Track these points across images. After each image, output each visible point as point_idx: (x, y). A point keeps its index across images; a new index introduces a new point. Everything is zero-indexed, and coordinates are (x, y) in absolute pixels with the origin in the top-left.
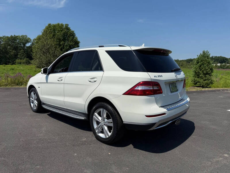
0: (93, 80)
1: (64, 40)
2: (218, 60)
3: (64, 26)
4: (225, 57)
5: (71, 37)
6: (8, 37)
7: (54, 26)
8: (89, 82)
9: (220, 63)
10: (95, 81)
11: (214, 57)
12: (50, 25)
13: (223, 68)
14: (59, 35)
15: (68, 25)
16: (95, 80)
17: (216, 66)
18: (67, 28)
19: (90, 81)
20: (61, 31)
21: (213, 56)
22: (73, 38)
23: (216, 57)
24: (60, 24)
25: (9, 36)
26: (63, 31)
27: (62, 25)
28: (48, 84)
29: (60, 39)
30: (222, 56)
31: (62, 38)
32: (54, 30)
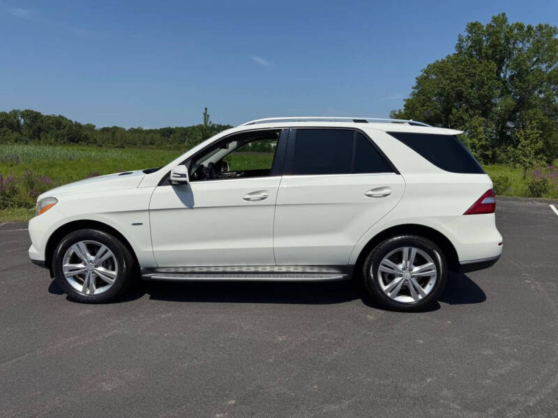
0: (380, 194)
8: (366, 197)
10: (385, 195)
16: (386, 191)
19: (370, 196)
28: (195, 210)
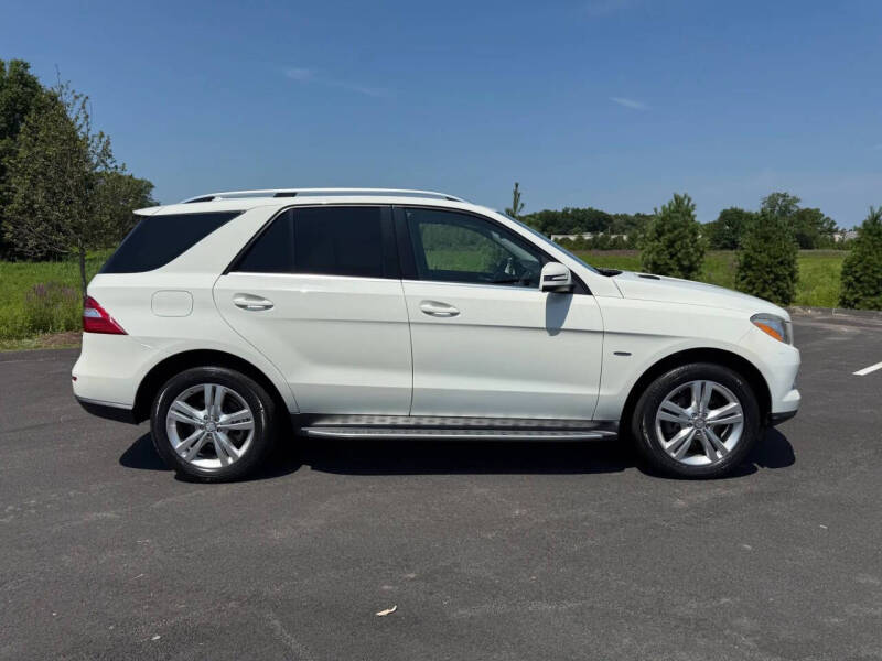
2: (582, 221)
3: (7, 68)
4: (602, 213)
9: (590, 230)
11: (570, 212)
13: (603, 249)
17: (580, 240)
18: (25, 81)
21: (567, 210)
23: (578, 210)
30: (595, 208)
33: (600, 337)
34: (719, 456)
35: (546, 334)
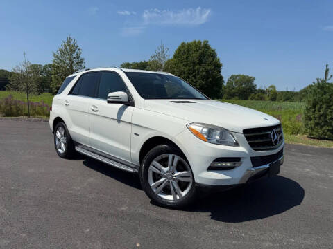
1: (200, 63)
3: (202, 43)
5: (210, 59)
6: (137, 63)
7: (189, 45)
12: (183, 44)
14: (194, 56)
15: (207, 42)
18: (206, 46)
20: (197, 51)
22: (213, 59)
24: (197, 40)
25: (139, 62)
26: (200, 51)
27: (200, 43)
29: (194, 63)
31: (197, 61)
32: (188, 51)
33: (130, 125)
34: (178, 197)
35: (116, 122)
